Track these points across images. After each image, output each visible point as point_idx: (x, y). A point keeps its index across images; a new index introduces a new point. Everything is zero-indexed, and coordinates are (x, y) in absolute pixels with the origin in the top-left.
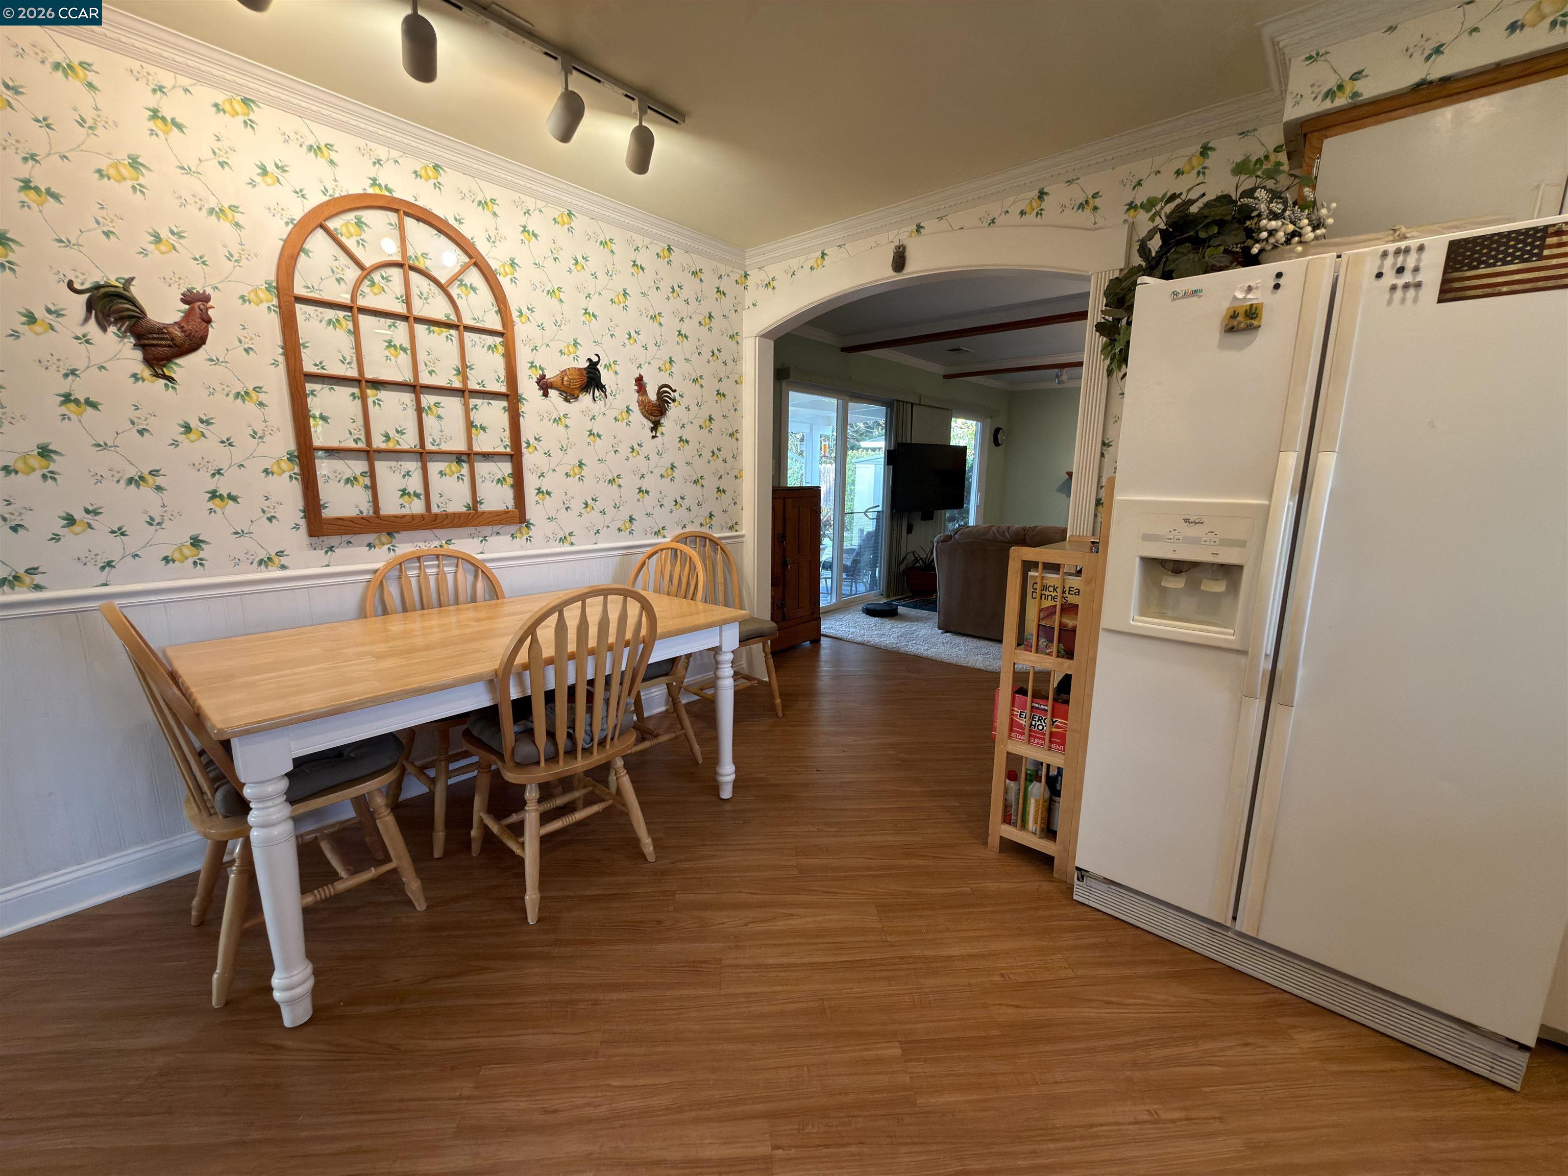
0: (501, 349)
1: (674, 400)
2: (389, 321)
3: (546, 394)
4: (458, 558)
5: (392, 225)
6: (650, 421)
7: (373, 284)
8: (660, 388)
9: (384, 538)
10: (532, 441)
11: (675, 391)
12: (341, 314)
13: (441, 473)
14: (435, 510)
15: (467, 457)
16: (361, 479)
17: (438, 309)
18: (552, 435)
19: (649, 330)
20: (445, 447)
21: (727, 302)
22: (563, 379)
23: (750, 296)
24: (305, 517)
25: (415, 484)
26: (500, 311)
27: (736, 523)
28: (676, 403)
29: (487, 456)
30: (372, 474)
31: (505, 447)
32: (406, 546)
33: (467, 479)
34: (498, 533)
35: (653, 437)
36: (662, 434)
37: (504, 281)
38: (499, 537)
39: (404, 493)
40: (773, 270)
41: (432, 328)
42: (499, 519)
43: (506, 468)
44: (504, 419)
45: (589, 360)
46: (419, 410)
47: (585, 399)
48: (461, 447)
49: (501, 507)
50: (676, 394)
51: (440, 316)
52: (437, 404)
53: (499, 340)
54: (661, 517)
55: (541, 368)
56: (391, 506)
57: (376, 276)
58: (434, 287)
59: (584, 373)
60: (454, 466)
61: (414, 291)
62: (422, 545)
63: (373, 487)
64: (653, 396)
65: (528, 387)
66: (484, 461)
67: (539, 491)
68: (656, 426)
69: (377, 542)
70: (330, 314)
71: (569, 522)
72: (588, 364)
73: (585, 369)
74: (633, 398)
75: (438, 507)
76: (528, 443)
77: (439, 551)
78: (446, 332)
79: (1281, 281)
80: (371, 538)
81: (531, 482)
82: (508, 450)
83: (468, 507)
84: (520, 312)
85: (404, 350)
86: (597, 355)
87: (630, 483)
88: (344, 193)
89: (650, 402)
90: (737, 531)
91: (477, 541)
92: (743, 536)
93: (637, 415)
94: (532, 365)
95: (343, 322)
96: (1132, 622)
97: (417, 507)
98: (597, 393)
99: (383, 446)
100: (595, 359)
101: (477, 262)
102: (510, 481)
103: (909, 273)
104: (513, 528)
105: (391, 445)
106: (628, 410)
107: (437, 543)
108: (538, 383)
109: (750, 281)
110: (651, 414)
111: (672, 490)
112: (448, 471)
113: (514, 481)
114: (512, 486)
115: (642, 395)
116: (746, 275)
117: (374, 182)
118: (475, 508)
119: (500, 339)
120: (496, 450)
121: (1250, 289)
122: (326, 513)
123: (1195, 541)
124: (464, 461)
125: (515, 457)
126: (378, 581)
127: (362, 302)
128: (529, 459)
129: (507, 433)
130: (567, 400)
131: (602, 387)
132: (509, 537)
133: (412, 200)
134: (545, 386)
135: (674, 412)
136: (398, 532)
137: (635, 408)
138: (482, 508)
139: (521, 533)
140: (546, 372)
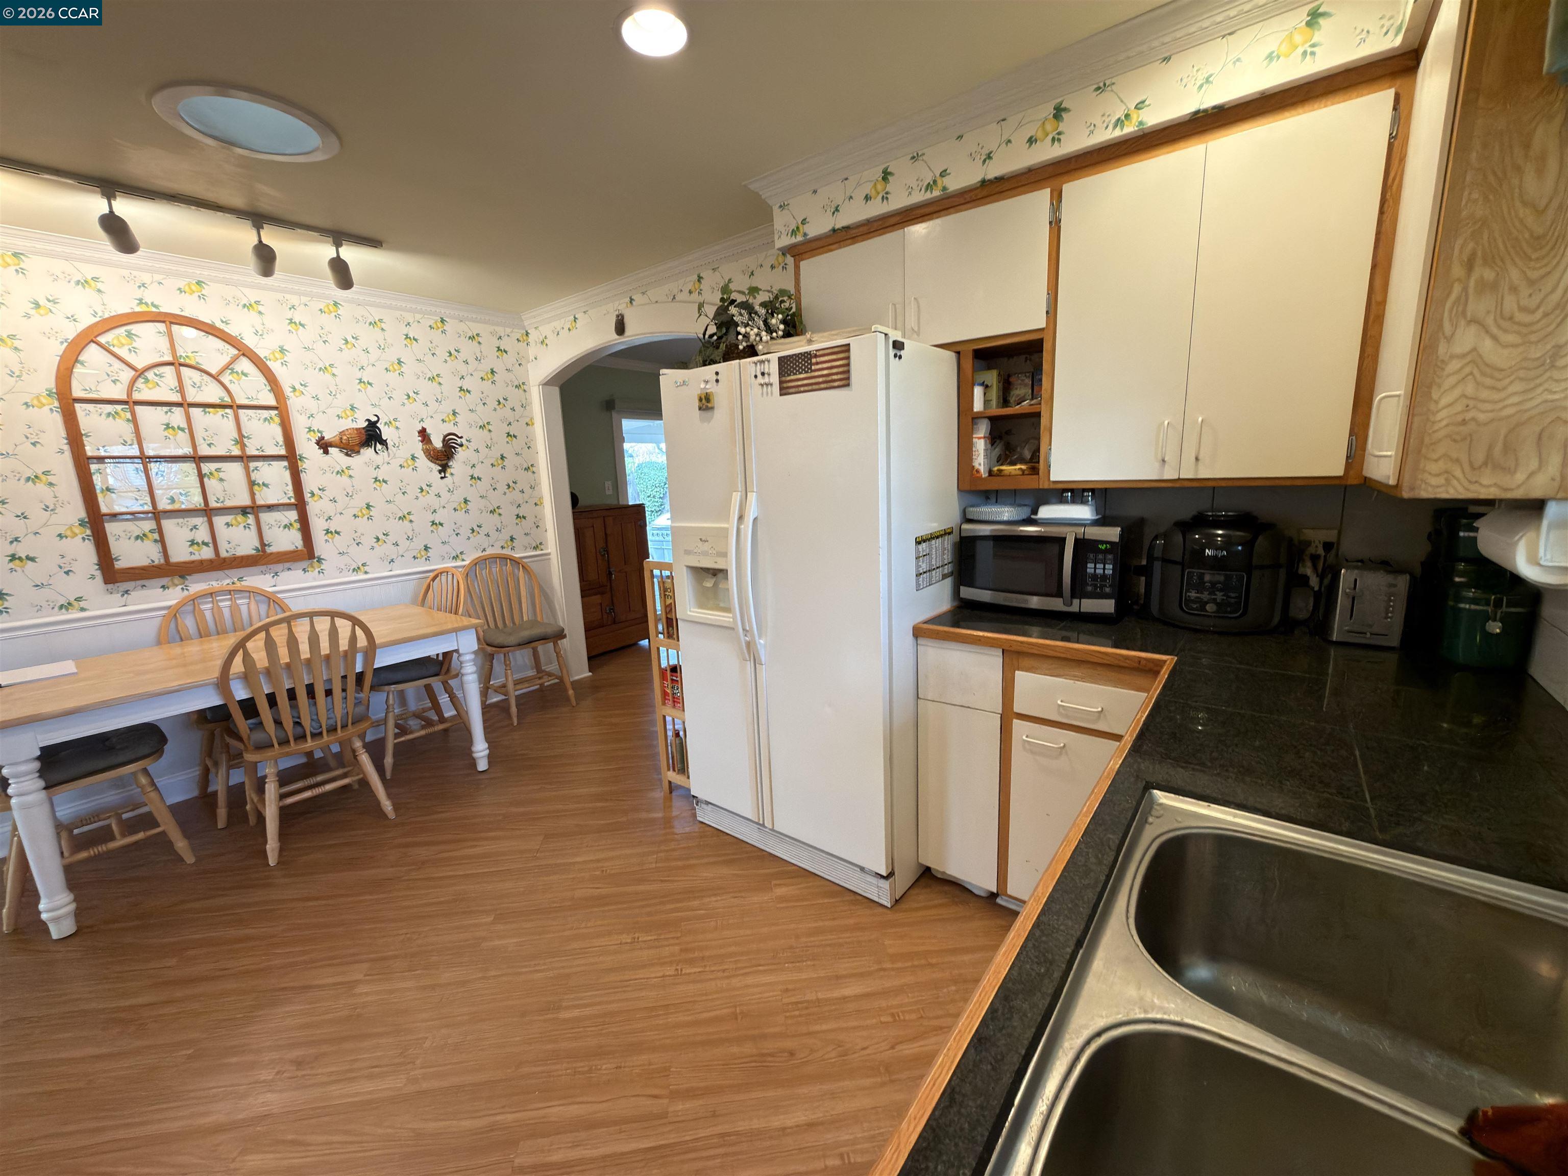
0: (277, 420)
1: (461, 445)
2: (165, 409)
3: (326, 452)
4: (251, 592)
5: (160, 333)
6: (438, 464)
7: (147, 381)
8: (445, 436)
9: (177, 580)
10: (316, 491)
11: (461, 437)
12: (119, 407)
13: (228, 524)
14: (223, 554)
15: (252, 510)
16: (150, 535)
17: (213, 393)
18: (336, 486)
19: (427, 390)
20: (228, 503)
21: (509, 359)
22: (341, 438)
23: (532, 351)
24: (99, 569)
25: (203, 534)
26: (272, 390)
27: (541, 544)
28: (464, 448)
29: (270, 508)
30: (160, 530)
31: (289, 498)
32: (197, 585)
33: (253, 528)
34: (289, 569)
35: (442, 478)
36: (452, 474)
37: (275, 366)
38: (290, 572)
39: (193, 543)
40: (546, 330)
41: (207, 410)
42: (288, 558)
43: (293, 515)
44: (287, 475)
45: (368, 420)
46: (201, 476)
47: (368, 453)
48: (246, 501)
49: (291, 548)
50: (463, 441)
51: (214, 400)
52: (218, 470)
53: (274, 413)
54: (458, 544)
55: (318, 431)
56: (180, 553)
57: (150, 375)
58: (205, 377)
59: (363, 431)
60: (240, 518)
61: (187, 383)
62: (214, 583)
63: (162, 541)
64: (438, 443)
65: (307, 448)
66: (270, 511)
67: (328, 532)
68: (444, 468)
69: (170, 583)
70: (109, 408)
71: (359, 555)
72: (367, 423)
73: (364, 428)
74: (417, 447)
75: (227, 551)
76: (313, 494)
77: (231, 587)
78: (221, 412)
79: (719, 377)
80: (165, 581)
81: (317, 526)
82: (293, 500)
83: (257, 549)
84: (294, 389)
85: (182, 430)
86: (376, 416)
87: (422, 520)
88: (113, 314)
89: (435, 449)
90: (542, 550)
91: (268, 577)
92: (549, 554)
93: (423, 462)
94: (310, 430)
95: (122, 413)
96: (689, 613)
97: (207, 553)
98: (379, 446)
99: (169, 507)
100: (374, 419)
101: (246, 352)
102: (297, 525)
103: (628, 337)
104: (305, 564)
105: (176, 506)
106: (413, 458)
107: (228, 581)
108: (318, 443)
109: (531, 338)
110: (437, 459)
111: (466, 521)
112: (234, 522)
113: (301, 525)
114: (299, 529)
115: (427, 444)
116: (527, 334)
117: (141, 302)
118: (264, 551)
119: (276, 412)
120: (281, 502)
121: (707, 382)
122: (119, 565)
123: (705, 554)
124: (249, 513)
125: (300, 505)
126: (174, 614)
127: (136, 396)
128: (314, 508)
129: (290, 487)
130: (347, 454)
131: (384, 443)
132: (301, 572)
133: (178, 312)
134: (324, 446)
135: (461, 455)
136: (190, 575)
137: (420, 455)
138: (269, 550)
139: (312, 567)
140: (324, 434)
